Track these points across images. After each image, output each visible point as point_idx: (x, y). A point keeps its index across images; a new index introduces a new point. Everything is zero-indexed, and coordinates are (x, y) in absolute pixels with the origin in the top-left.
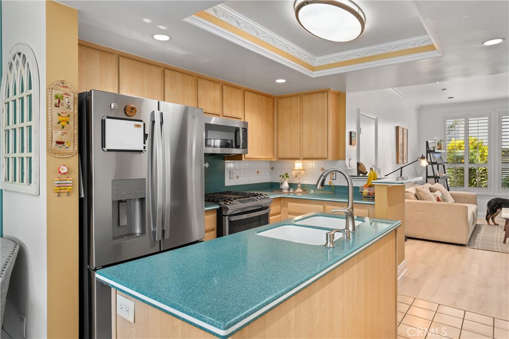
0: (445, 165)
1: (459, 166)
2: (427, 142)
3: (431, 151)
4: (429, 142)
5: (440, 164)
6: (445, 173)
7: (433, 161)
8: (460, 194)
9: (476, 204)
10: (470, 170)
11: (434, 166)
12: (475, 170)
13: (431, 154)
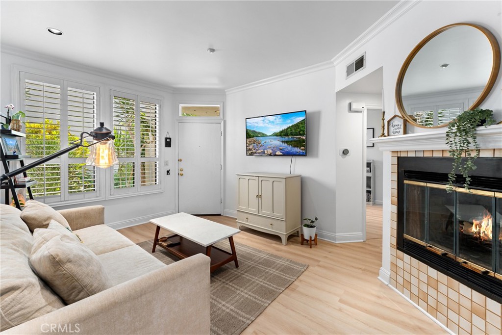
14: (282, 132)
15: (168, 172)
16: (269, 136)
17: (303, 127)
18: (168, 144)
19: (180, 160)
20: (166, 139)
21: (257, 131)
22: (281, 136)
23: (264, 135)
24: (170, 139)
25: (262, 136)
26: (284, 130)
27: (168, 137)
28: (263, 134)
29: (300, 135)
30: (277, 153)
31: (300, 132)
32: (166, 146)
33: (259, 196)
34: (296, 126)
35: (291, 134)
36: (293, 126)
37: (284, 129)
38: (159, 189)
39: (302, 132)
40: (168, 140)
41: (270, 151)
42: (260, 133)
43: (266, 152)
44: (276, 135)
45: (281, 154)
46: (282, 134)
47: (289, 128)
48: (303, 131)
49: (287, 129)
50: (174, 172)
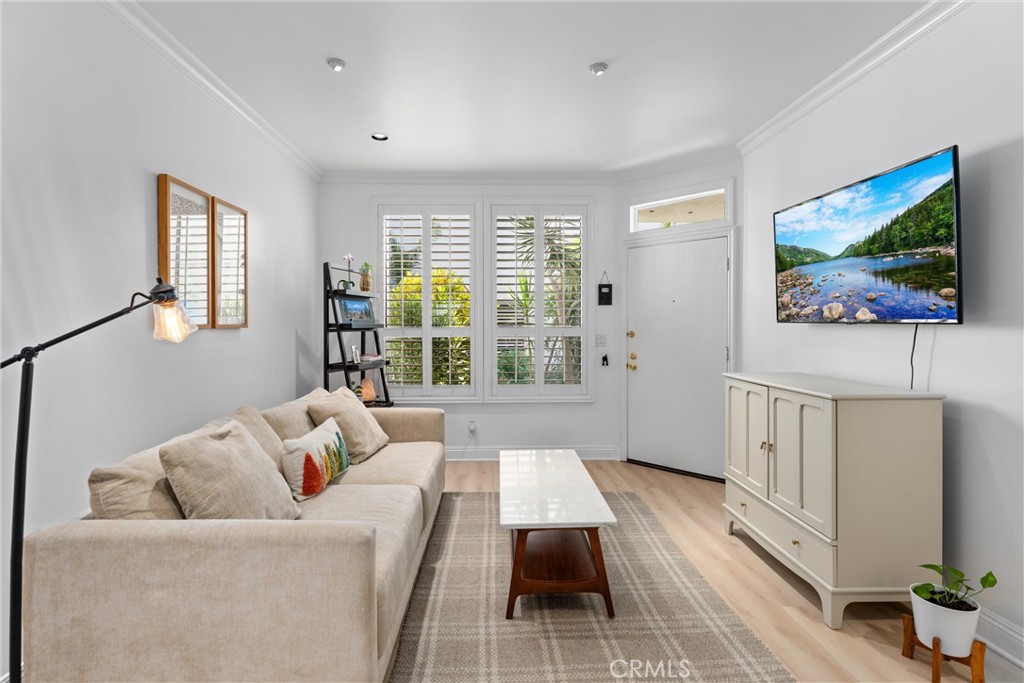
0: (379, 330)
1: (412, 333)
2: (326, 266)
3: (336, 292)
4: (331, 265)
5: (368, 329)
6: (379, 353)
7: (341, 321)
8: (405, 414)
9: (442, 441)
10: (436, 343)
11: (346, 335)
12: (446, 343)
13: (337, 302)
14: (872, 240)
15: (605, 359)
16: (836, 258)
17: (946, 210)
18: (605, 298)
19: (631, 334)
20: (601, 287)
21: (802, 246)
22: (869, 253)
23: (820, 258)
24: (609, 286)
25: (815, 262)
26: (881, 233)
27: (605, 282)
28: (818, 254)
29: (937, 241)
30: (860, 315)
31: (935, 230)
32: (600, 304)
33: (769, 447)
34: (922, 211)
35: (906, 243)
36: (909, 214)
37: (879, 229)
38: (582, 395)
39: (942, 231)
40: (605, 290)
41: (838, 309)
42: (808, 252)
43: (826, 313)
44: (855, 252)
45: (874, 316)
46: (877, 246)
47: (895, 222)
48: (949, 226)
49: (889, 228)
50: (618, 360)
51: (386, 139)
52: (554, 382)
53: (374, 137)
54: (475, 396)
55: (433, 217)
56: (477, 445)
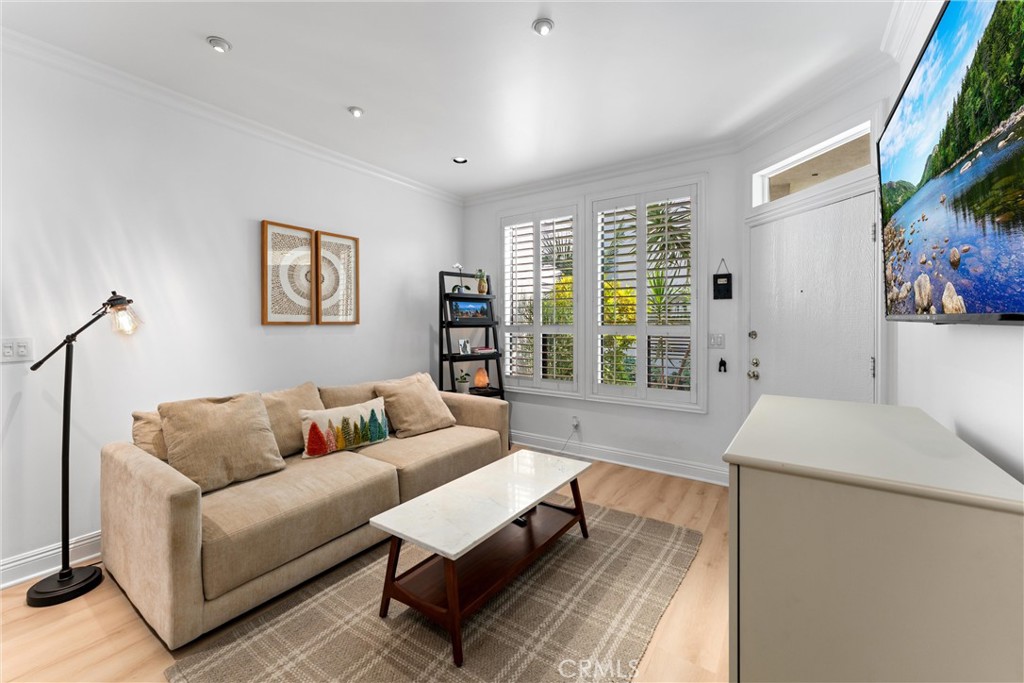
1: (526, 330)
2: (441, 274)
3: (447, 295)
6: (496, 347)
7: (450, 319)
13: (448, 303)
15: (723, 364)
16: (921, 186)
18: (723, 290)
19: (753, 335)
20: (716, 277)
22: (946, 164)
23: (907, 193)
24: (728, 277)
25: (904, 202)
26: (954, 117)
27: (723, 271)
28: (906, 187)
32: (716, 297)
35: (984, 121)
37: (950, 110)
38: (692, 403)
40: (722, 281)
42: (899, 187)
44: (933, 169)
45: (961, 301)
46: (952, 145)
49: (961, 101)
50: (738, 366)
51: (465, 161)
52: (660, 387)
53: (455, 161)
54: (577, 392)
55: (542, 222)
56: (581, 441)
